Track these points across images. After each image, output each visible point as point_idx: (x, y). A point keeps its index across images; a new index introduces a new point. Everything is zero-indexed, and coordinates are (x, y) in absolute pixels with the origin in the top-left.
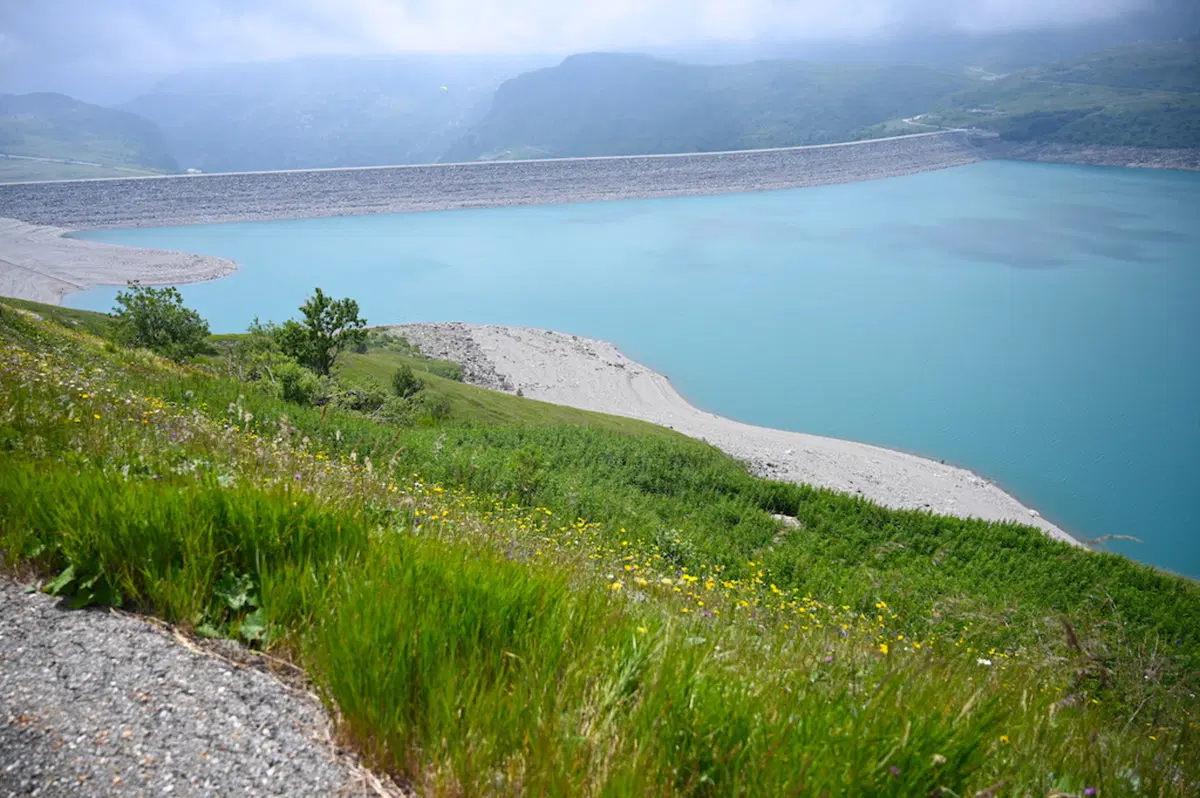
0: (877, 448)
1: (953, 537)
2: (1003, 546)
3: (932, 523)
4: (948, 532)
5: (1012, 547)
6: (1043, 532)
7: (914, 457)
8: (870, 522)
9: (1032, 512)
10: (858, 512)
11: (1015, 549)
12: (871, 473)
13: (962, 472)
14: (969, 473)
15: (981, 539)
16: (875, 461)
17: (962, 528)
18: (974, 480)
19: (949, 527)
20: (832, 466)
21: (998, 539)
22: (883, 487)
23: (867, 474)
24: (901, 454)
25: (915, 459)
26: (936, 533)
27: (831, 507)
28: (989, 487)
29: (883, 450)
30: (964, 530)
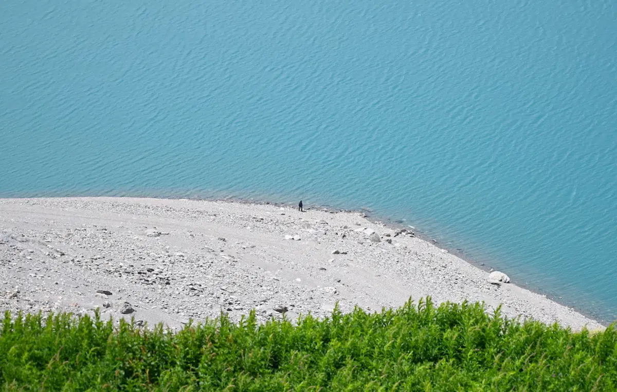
0: (150, 201)
1: (312, 364)
2: (416, 360)
3: (262, 343)
4: (299, 357)
5: (435, 359)
6: (489, 312)
7: (236, 206)
8: (129, 373)
9: (496, 276)
10: (100, 354)
11: (443, 362)
12: (147, 263)
13: (342, 218)
14: (357, 217)
15: (370, 355)
16: (150, 231)
17: (326, 340)
18: (369, 232)
19: (299, 343)
20: (54, 264)
21: (406, 348)
22: (178, 288)
23: (138, 267)
24: (204, 205)
25: (237, 208)
26: (275, 363)
27: (33, 358)
28: (403, 241)
29: (166, 201)
30: (333, 342)
